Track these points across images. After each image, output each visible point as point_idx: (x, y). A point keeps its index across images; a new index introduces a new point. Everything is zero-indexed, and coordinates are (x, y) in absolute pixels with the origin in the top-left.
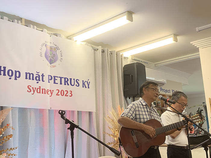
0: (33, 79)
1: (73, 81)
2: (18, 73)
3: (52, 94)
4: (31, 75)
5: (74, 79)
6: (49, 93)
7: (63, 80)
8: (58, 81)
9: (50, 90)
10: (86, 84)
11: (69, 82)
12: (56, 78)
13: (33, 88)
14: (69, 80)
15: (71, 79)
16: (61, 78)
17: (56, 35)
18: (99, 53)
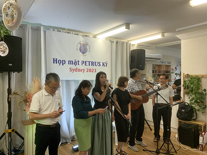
0: (73, 64)
1: (96, 63)
2: (64, 61)
3: (84, 71)
4: (72, 62)
5: (97, 62)
6: (82, 71)
7: (91, 63)
8: (88, 64)
9: (83, 70)
10: (105, 64)
11: (94, 64)
12: (86, 62)
13: (73, 69)
14: (94, 63)
15: (95, 62)
16: (89, 62)
17: (86, 36)
18: (114, 44)
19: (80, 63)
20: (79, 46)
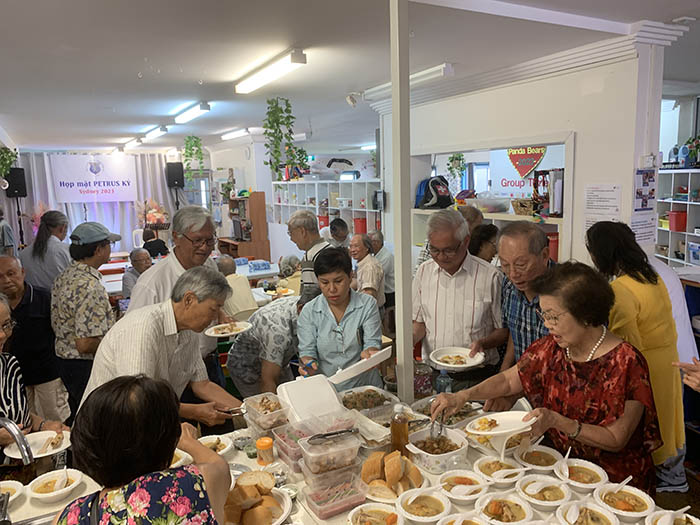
0: (83, 186)
2: (72, 184)
4: (81, 184)
5: (115, 181)
7: (106, 183)
9: (97, 191)
11: (110, 184)
12: (100, 183)
13: (83, 191)
15: (112, 182)
17: (98, 154)
18: (139, 159)
19: (92, 184)
20: (89, 166)
